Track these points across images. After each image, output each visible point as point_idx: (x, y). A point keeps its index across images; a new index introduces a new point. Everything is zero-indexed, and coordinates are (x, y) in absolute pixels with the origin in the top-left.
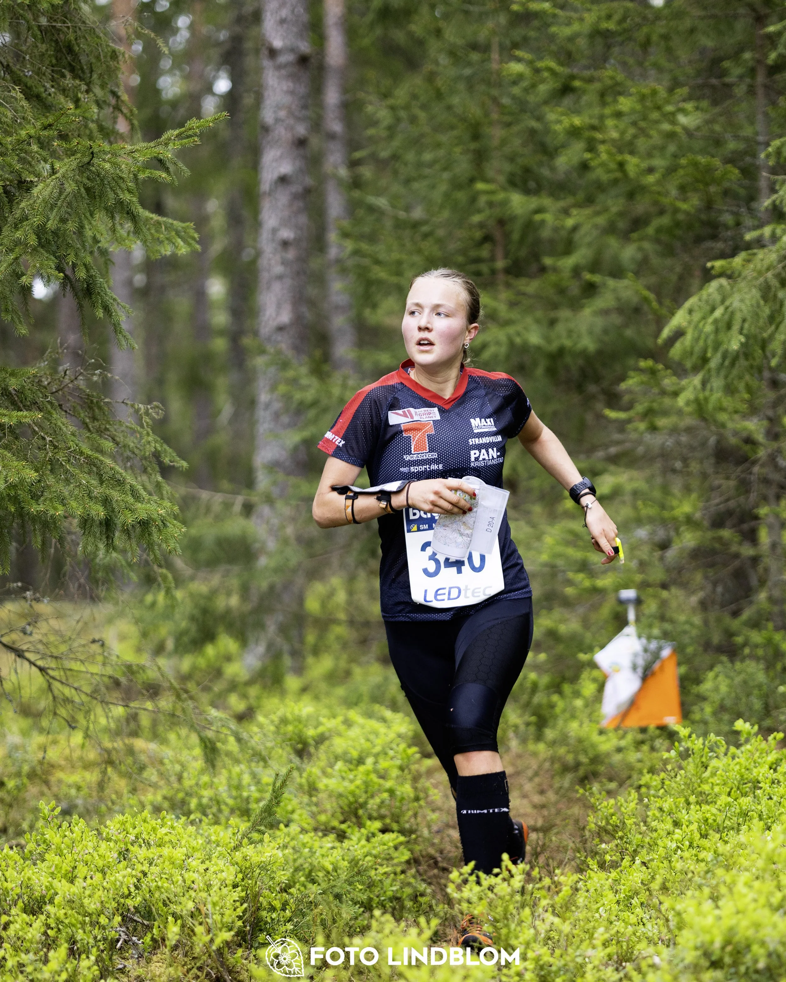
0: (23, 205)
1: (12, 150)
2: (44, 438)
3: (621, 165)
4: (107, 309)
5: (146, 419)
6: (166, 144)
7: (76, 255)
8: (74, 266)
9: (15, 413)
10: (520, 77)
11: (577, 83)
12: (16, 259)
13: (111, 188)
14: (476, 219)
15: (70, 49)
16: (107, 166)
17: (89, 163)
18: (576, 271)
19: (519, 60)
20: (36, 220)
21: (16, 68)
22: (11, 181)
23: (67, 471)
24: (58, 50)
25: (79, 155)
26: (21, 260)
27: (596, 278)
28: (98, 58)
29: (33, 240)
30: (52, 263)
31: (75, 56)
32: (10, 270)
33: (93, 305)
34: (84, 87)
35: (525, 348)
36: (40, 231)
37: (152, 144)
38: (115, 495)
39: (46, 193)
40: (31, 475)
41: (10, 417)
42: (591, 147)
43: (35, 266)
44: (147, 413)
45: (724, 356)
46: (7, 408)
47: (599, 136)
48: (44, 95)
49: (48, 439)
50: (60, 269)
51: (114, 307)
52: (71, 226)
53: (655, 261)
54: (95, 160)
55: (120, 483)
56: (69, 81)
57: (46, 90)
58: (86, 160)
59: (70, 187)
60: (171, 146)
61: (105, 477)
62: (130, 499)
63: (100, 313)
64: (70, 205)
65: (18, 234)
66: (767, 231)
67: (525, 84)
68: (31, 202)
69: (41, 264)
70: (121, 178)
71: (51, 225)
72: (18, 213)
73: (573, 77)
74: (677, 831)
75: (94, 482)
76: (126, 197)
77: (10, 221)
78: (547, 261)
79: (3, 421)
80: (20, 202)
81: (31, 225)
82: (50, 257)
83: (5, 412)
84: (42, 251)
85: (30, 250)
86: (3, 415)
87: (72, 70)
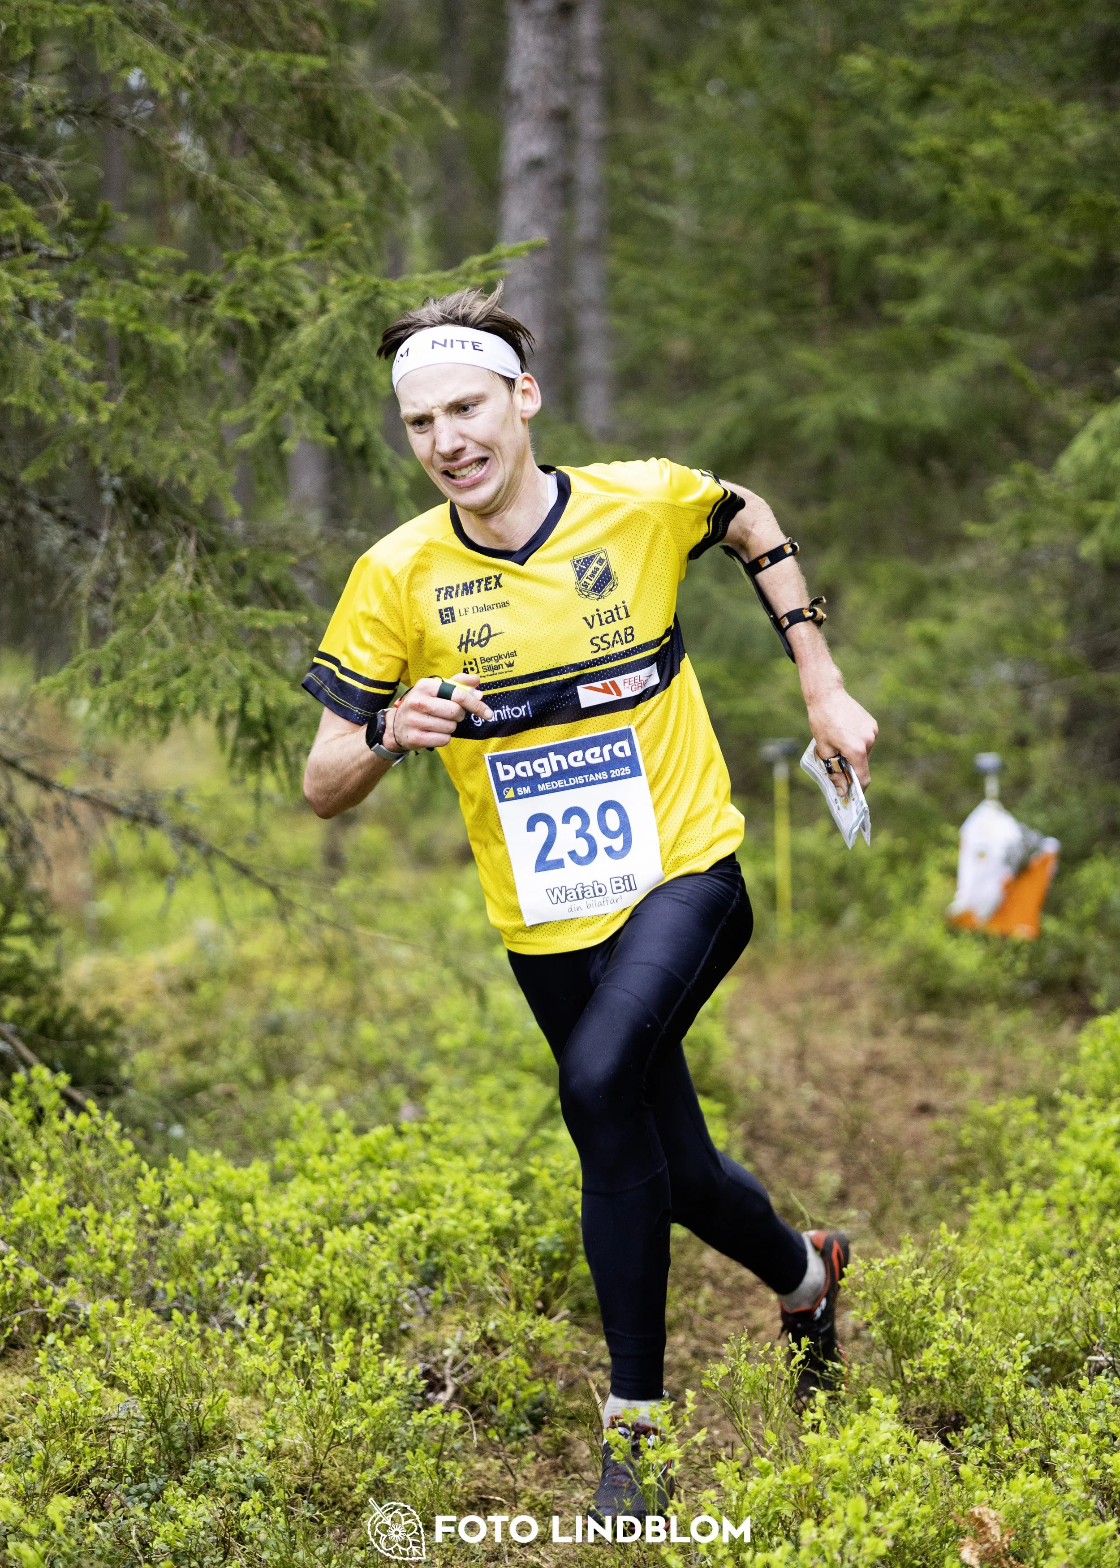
0: (286, 346)
1: (272, 272)
3: (995, 205)
4: (384, 473)
7: (353, 413)
8: (348, 429)
9: (271, 614)
10: (864, 76)
11: (940, 90)
12: (275, 418)
14: (796, 246)
15: (328, 114)
16: (392, 305)
17: (371, 299)
18: (924, 323)
19: (862, 53)
20: (303, 370)
21: (263, 142)
22: (268, 312)
24: (313, 116)
25: (359, 292)
26: (280, 420)
27: (951, 334)
28: (363, 125)
29: (297, 395)
30: (320, 424)
31: (334, 122)
32: (268, 431)
33: (368, 469)
34: (348, 168)
35: (859, 421)
36: (307, 386)
39: (316, 335)
41: (267, 619)
42: (955, 175)
43: (299, 427)
46: (261, 605)
47: (963, 161)
48: (298, 176)
50: (330, 430)
51: (393, 472)
52: (347, 378)
53: (1030, 315)
54: (380, 300)
56: (329, 160)
57: (300, 170)
58: (367, 297)
59: (347, 332)
63: (377, 481)
64: (345, 349)
65: (279, 385)
67: (868, 84)
68: (295, 344)
69: (309, 427)
71: (321, 376)
72: (277, 358)
73: (931, 80)
77: (268, 366)
78: (889, 308)
79: (260, 624)
80: (279, 344)
81: (296, 374)
82: (319, 414)
83: (262, 611)
84: (307, 406)
85: (292, 406)
86: (259, 616)
87: (330, 142)
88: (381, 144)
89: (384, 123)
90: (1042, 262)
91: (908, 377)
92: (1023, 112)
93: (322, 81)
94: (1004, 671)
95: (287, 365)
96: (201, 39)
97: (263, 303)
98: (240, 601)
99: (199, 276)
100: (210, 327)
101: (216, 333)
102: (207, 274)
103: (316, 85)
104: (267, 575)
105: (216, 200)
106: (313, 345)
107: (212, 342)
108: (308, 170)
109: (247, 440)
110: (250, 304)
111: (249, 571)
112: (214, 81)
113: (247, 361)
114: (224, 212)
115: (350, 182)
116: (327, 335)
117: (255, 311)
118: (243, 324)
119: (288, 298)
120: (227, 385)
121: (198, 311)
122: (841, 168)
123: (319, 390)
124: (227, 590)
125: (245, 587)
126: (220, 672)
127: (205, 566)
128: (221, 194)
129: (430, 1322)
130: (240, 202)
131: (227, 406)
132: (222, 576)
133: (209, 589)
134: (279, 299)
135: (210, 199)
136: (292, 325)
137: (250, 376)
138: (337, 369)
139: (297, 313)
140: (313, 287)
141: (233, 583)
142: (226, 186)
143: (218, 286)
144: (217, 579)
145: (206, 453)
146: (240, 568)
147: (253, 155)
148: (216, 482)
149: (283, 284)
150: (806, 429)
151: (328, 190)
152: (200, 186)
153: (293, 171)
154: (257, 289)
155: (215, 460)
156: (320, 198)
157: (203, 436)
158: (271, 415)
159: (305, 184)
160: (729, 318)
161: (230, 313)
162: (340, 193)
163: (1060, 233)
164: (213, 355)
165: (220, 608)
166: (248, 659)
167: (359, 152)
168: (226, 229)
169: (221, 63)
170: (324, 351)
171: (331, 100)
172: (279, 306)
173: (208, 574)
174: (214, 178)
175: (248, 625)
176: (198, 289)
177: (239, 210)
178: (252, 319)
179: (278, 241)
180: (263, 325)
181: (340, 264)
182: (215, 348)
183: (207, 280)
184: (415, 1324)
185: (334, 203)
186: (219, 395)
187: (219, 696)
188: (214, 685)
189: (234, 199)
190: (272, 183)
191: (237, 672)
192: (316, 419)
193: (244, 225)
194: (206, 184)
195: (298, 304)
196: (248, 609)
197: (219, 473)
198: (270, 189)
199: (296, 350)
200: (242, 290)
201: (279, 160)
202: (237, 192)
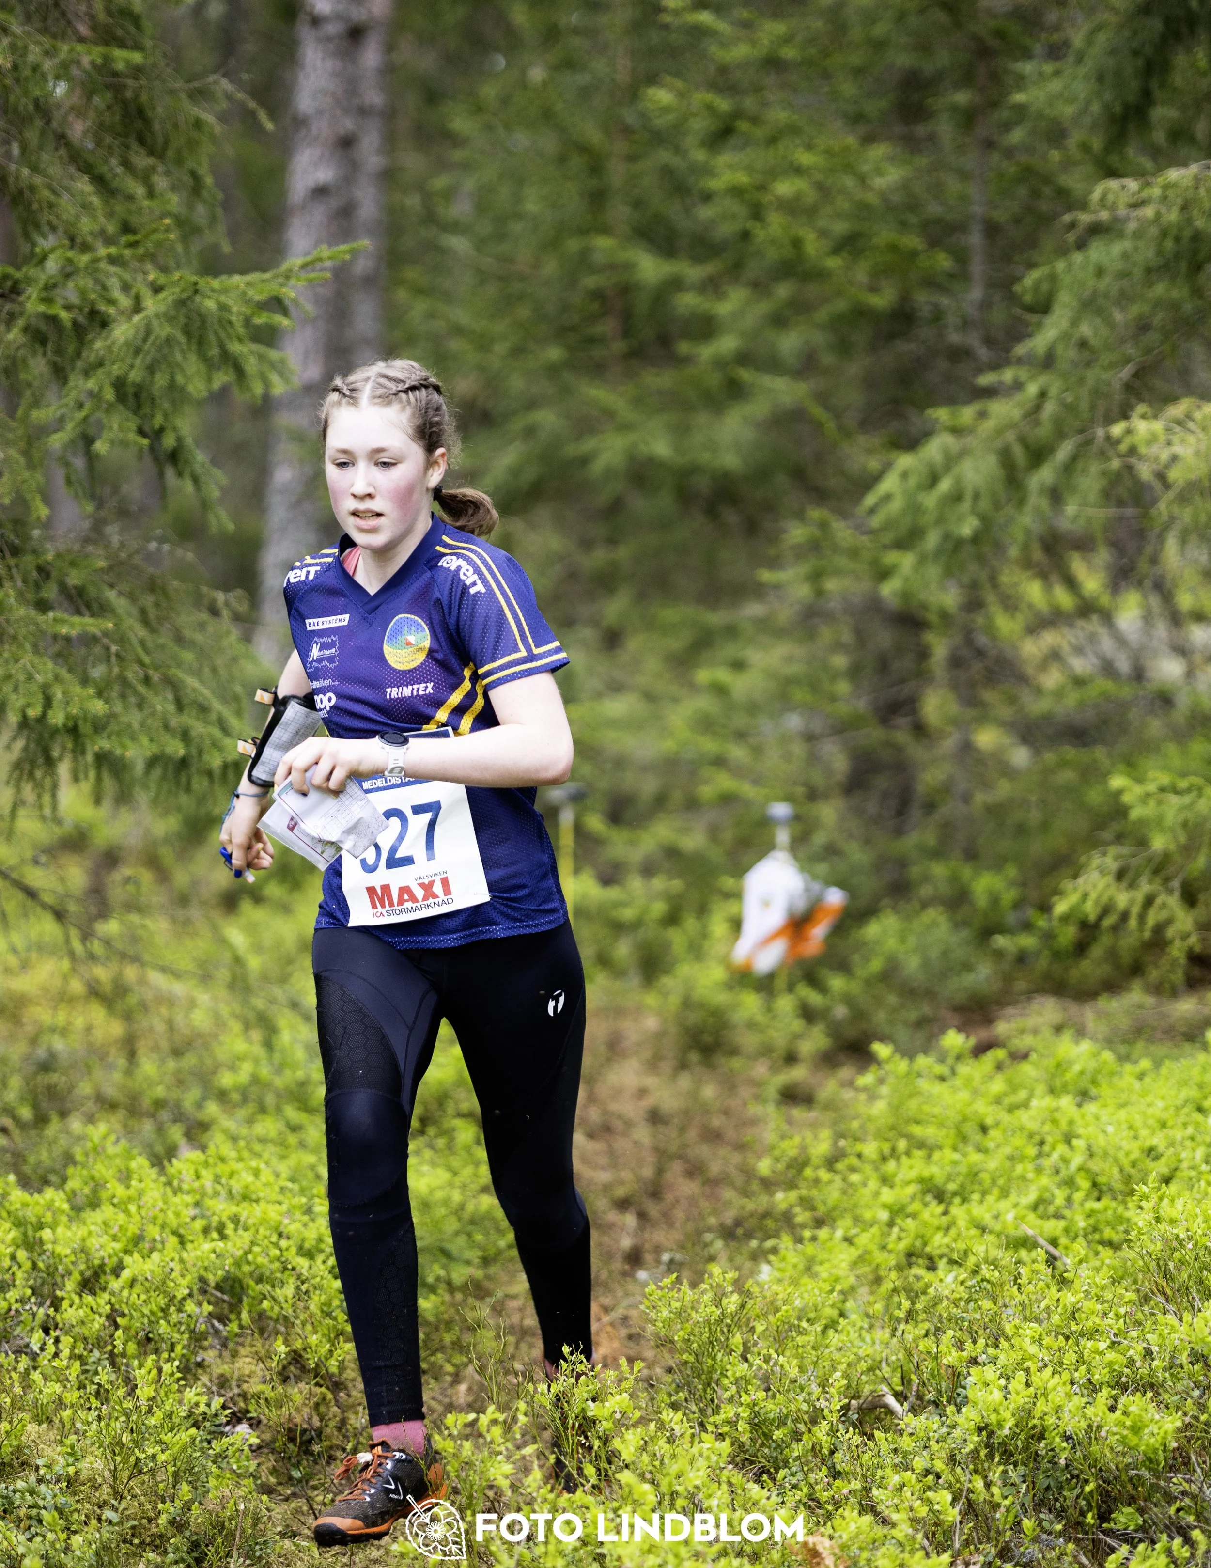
0: (98, 345)
1: (86, 268)
2: (108, 649)
3: (797, 243)
5: (225, 613)
6: (288, 277)
7: (166, 416)
8: (162, 430)
9: (77, 619)
10: (667, 110)
11: (743, 126)
12: (86, 418)
13: (216, 333)
14: (590, 282)
15: (141, 112)
16: (210, 304)
17: (189, 298)
18: (719, 363)
19: (666, 86)
20: (116, 369)
22: (81, 309)
23: (136, 693)
24: (126, 115)
25: (177, 290)
26: (92, 419)
27: (747, 376)
28: (176, 126)
29: (109, 395)
30: (132, 425)
31: (147, 121)
32: (78, 430)
33: (179, 472)
34: (161, 169)
36: (119, 385)
37: (267, 276)
38: (198, 728)
39: (131, 333)
40: (98, 707)
41: (72, 625)
42: (757, 213)
43: (111, 428)
44: (227, 604)
45: (947, 537)
46: (66, 610)
47: (766, 199)
48: (108, 176)
49: (114, 648)
50: (141, 432)
52: (161, 380)
53: (827, 359)
54: (198, 299)
55: (203, 709)
56: (142, 160)
57: (111, 169)
58: (185, 295)
59: (163, 330)
60: (293, 281)
61: (185, 701)
62: (217, 733)
64: (159, 349)
65: (91, 384)
66: (1008, 375)
67: (671, 117)
68: (108, 342)
69: (121, 428)
70: (230, 322)
71: (135, 376)
72: (89, 356)
73: (737, 114)
74: (885, 1190)
75: (171, 708)
76: (235, 347)
77: (80, 364)
78: (683, 347)
79: (64, 630)
80: (92, 341)
81: (109, 373)
82: (131, 415)
83: (66, 616)
84: (121, 407)
85: (104, 406)
86: (63, 621)
87: (141, 141)
88: (193, 145)
89: (198, 124)
90: (841, 305)
91: (702, 418)
92: (828, 152)
93: (136, 79)
94: (794, 722)
95: (101, 364)
96: (17, 28)
97: (75, 299)
98: (43, 606)
99: (10, 270)
100: (21, 322)
101: (26, 330)
102: (18, 268)
103: (130, 82)
104: (74, 579)
105: (27, 193)
106: (127, 344)
107: (22, 339)
108: (119, 170)
109: (57, 441)
110: (61, 302)
111: (54, 574)
112: (27, 72)
113: (58, 359)
114: (35, 206)
115: (161, 182)
116: (142, 334)
117: (68, 308)
118: (53, 320)
119: (102, 296)
120: (36, 384)
121: (8, 307)
122: (637, 204)
123: (131, 390)
124: (30, 596)
125: (50, 592)
126: (22, 677)
127: (9, 568)
128: (32, 188)
129: (226, 1354)
130: (52, 198)
131: (36, 403)
132: (25, 581)
133: (11, 592)
134: (93, 296)
135: (21, 192)
136: (104, 323)
137: (60, 374)
138: (151, 369)
139: (112, 310)
140: (126, 287)
141: (38, 587)
142: (38, 180)
143: (29, 281)
144: (20, 584)
145: (13, 453)
146: (44, 572)
147: (63, 152)
148: (23, 482)
149: (97, 281)
150: (598, 466)
151: (140, 191)
152: (11, 180)
153: (104, 169)
154: (71, 284)
155: (22, 460)
156: (130, 198)
157: (11, 436)
158: (80, 415)
159: (115, 184)
160: (517, 352)
161: (42, 308)
162: (151, 194)
163: (861, 273)
164: (22, 352)
165: (22, 612)
166: (50, 665)
167: (170, 153)
168: (37, 226)
169: (34, 53)
170: (137, 351)
171: (144, 98)
172: (93, 303)
173: (11, 578)
174: (26, 172)
175: (50, 631)
176: (9, 284)
177: (51, 206)
178: (64, 315)
179: (89, 239)
180: (75, 323)
181: (149, 266)
182: (24, 345)
183: (18, 275)
184: (210, 1356)
185: (146, 203)
186: (28, 393)
187: (21, 702)
188: (16, 689)
189: (46, 193)
190: (86, 178)
191: (39, 678)
192: (127, 420)
193: (55, 221)
194: (18, 177)
195: (112, 302)
196: (51, 615)
197: (26, 474)
198: (83, 185)
199: (109, 348)
200: (55, 286)
201: (91, 159)
202: (50, 187)
